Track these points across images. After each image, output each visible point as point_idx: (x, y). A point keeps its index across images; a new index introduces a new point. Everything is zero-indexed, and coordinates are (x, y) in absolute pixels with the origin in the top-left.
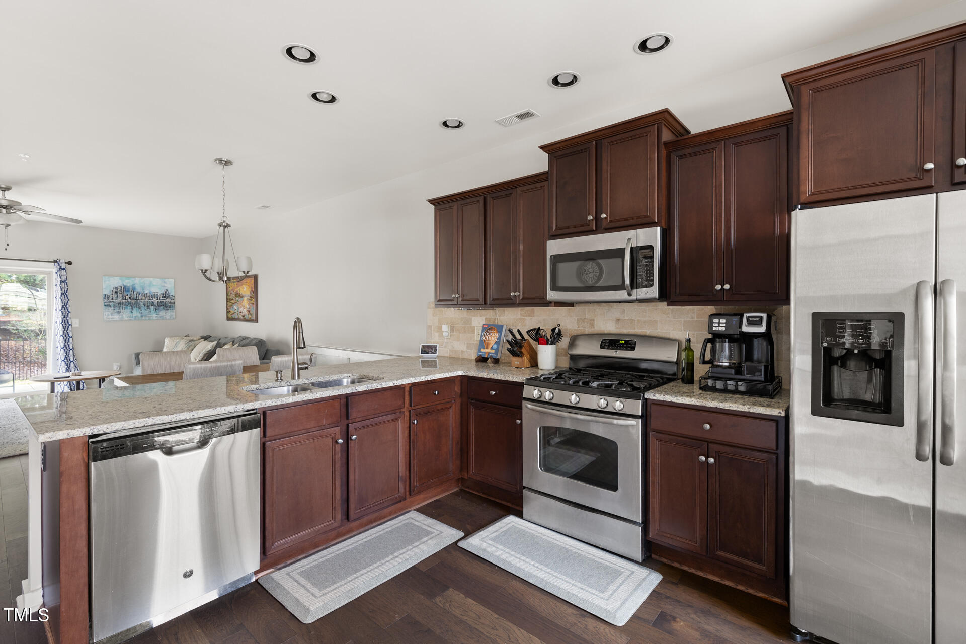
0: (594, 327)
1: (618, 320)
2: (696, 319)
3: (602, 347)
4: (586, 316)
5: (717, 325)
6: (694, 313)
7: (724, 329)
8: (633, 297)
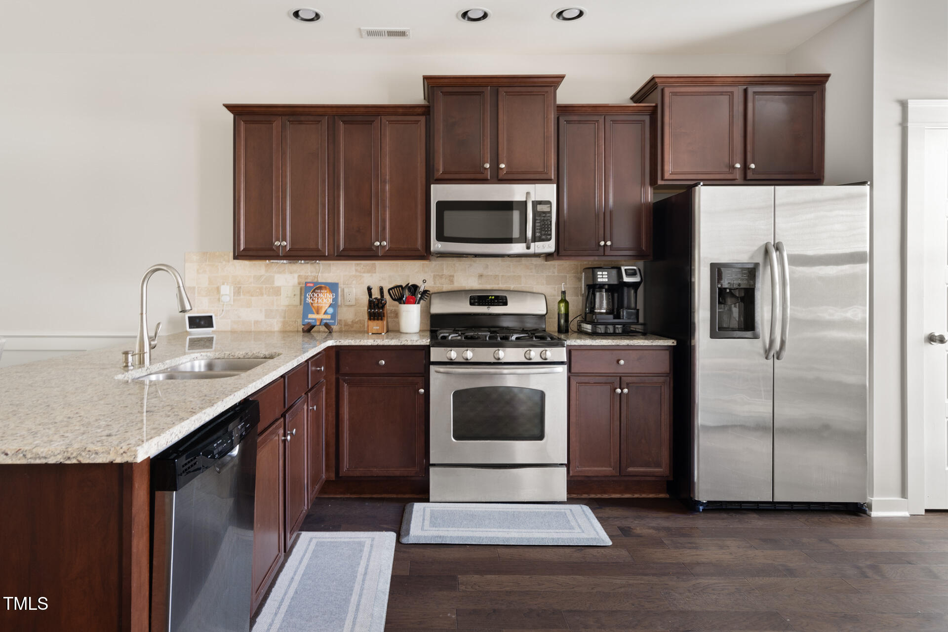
0: (453, 284)
1: (481, 275)
2: (556, 274)
3: (471, 304)
4: (445, 271)
5: (601, 276)
6: (555, 268)
7: (607, 280)
8: (531, 251)
